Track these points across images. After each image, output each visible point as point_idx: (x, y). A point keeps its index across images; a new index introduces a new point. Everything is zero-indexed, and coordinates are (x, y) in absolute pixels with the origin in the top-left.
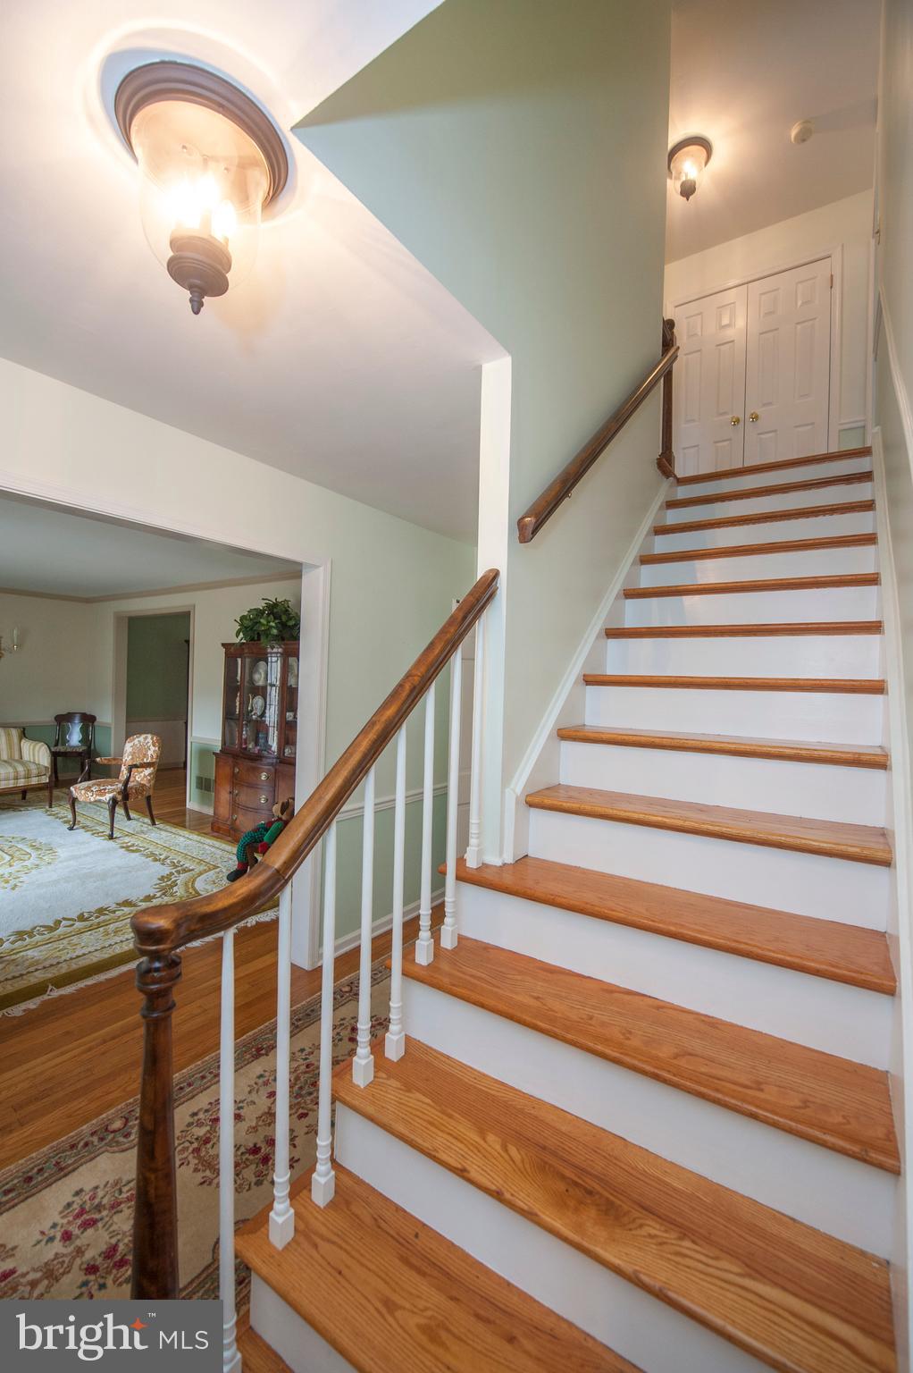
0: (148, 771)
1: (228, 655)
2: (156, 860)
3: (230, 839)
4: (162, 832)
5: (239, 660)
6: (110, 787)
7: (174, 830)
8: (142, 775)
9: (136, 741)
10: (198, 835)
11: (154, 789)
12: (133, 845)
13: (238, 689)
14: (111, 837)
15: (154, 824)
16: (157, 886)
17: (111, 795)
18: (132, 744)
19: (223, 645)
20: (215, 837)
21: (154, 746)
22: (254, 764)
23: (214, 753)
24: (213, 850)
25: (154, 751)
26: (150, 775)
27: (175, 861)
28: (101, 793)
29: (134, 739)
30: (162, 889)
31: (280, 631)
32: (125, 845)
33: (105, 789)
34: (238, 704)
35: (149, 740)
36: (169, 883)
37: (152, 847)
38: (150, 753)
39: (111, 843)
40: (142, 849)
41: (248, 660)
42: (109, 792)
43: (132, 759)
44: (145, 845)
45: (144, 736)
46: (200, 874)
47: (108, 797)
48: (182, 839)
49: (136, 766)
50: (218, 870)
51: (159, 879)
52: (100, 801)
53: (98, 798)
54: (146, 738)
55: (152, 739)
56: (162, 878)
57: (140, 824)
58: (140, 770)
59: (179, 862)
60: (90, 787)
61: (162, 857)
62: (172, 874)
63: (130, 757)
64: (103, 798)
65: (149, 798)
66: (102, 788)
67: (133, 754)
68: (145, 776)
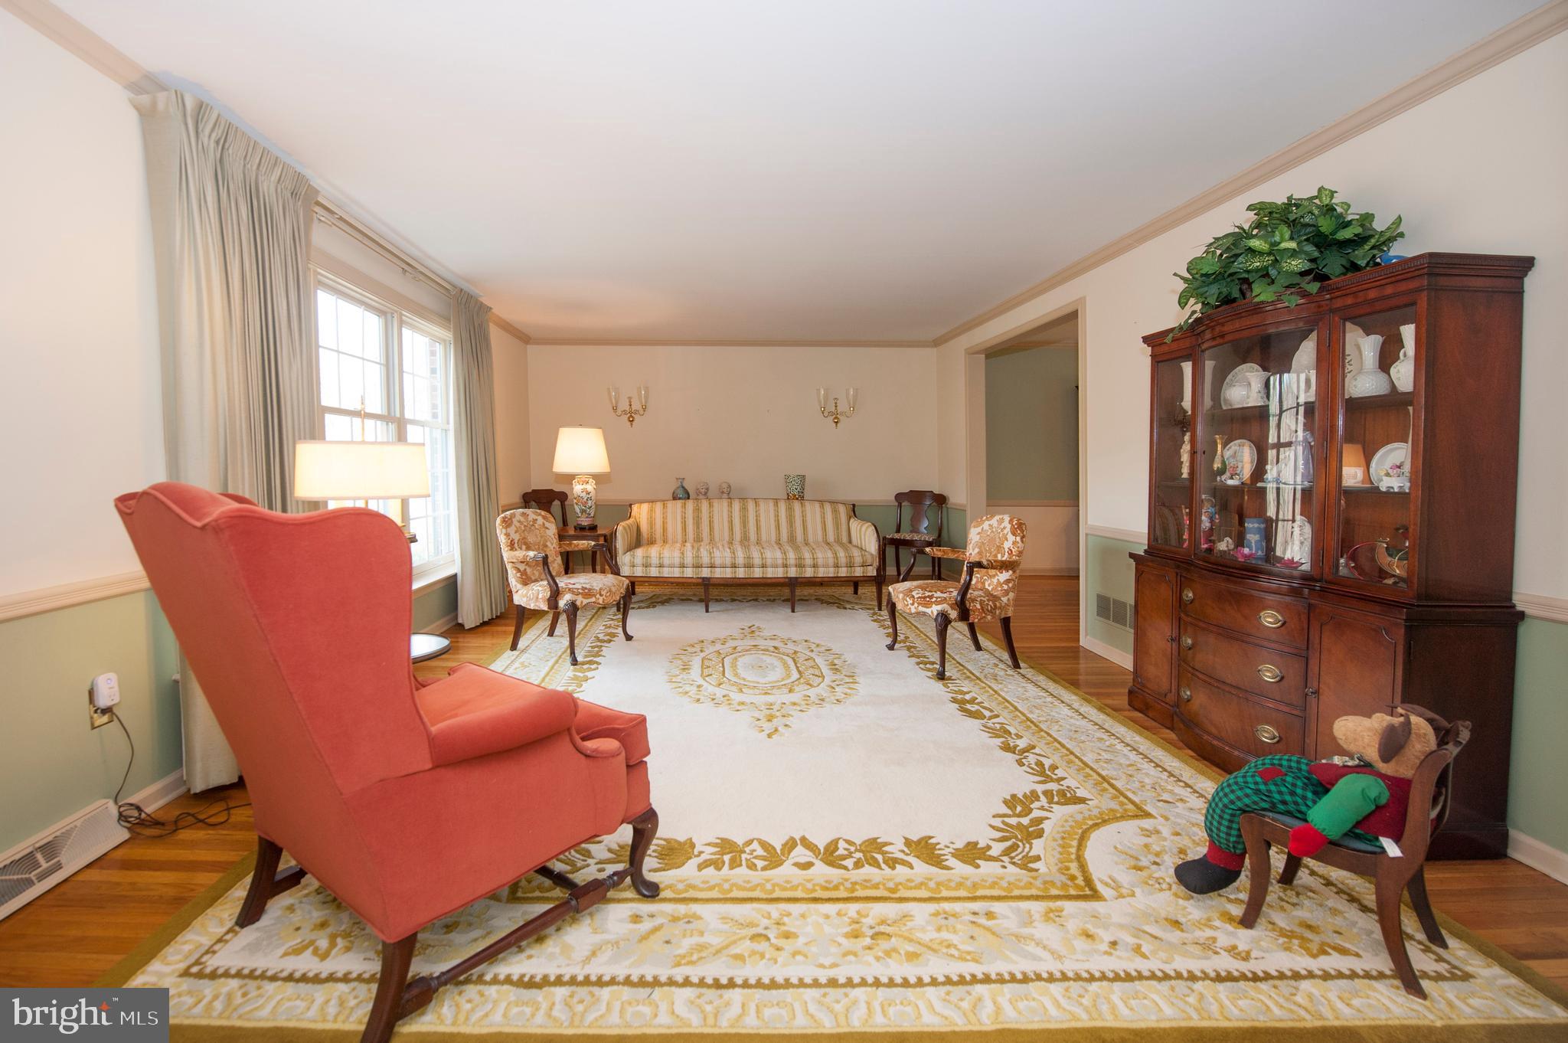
0: (1004, 576)
1: (1157, 361)
2: (1007, 748)
3: (1173, 736)
4: (1030, 686)
5: (1187, 368)
6: (939, 594)
7: (1052, 686)
8: (995, 581)
9: (986, 526)
10: (1100, 709)
11: (1015, 606)
12: (973, 701)
13: (1185, 423)
14: (941, 676)
15: (1016, 666)
16: (998, 822)
17: (940, 607)
18: (979, 529)
19: (1146, 340)
20: (1134, 721)
21: (1014, 534)
22: (1232, 586)
23: (1132, 556)
24: (1133, 756)
25: (1014, 543)
26: (1007, 581)
27: (1047, 763)
28: (926, 601)
29: (983, 522)
30: (1006, 833)
31: (1313, 260)
32: (959, 697)
33: (931, 597)
34: (1185, 458)
35: (1006, 524)
36: (1025, 821)
37: (1005, 713)
38: (1007, 545)
39: (938, 686)
40: (987, 713)
41: (1209, 365)
42: (937, 603)
43: (980, 553)
44: (994, 705)
45: (997, 517)
46: (1103, 821)
47: (935, 610)
48: (1066, 711)
49: (979, 565)
50: (1147, 823)
51: (1006, 802)
52: (924, 614)
53: (921, 609)
54: (1001, 521)
55: (1011, 522)
56: (1011, 802)
57: (996, 661)
58: (992, 572)
59: (1054, 768)
60: (911, 591)
61: (1022, 744)
62: (1034, 796)
63: (977, 550)
64: (928, 611)
65: (1006, 622)
66: (927, 594)
67: (980, 545)
68: (999, 584)
